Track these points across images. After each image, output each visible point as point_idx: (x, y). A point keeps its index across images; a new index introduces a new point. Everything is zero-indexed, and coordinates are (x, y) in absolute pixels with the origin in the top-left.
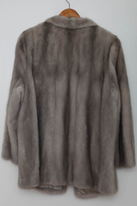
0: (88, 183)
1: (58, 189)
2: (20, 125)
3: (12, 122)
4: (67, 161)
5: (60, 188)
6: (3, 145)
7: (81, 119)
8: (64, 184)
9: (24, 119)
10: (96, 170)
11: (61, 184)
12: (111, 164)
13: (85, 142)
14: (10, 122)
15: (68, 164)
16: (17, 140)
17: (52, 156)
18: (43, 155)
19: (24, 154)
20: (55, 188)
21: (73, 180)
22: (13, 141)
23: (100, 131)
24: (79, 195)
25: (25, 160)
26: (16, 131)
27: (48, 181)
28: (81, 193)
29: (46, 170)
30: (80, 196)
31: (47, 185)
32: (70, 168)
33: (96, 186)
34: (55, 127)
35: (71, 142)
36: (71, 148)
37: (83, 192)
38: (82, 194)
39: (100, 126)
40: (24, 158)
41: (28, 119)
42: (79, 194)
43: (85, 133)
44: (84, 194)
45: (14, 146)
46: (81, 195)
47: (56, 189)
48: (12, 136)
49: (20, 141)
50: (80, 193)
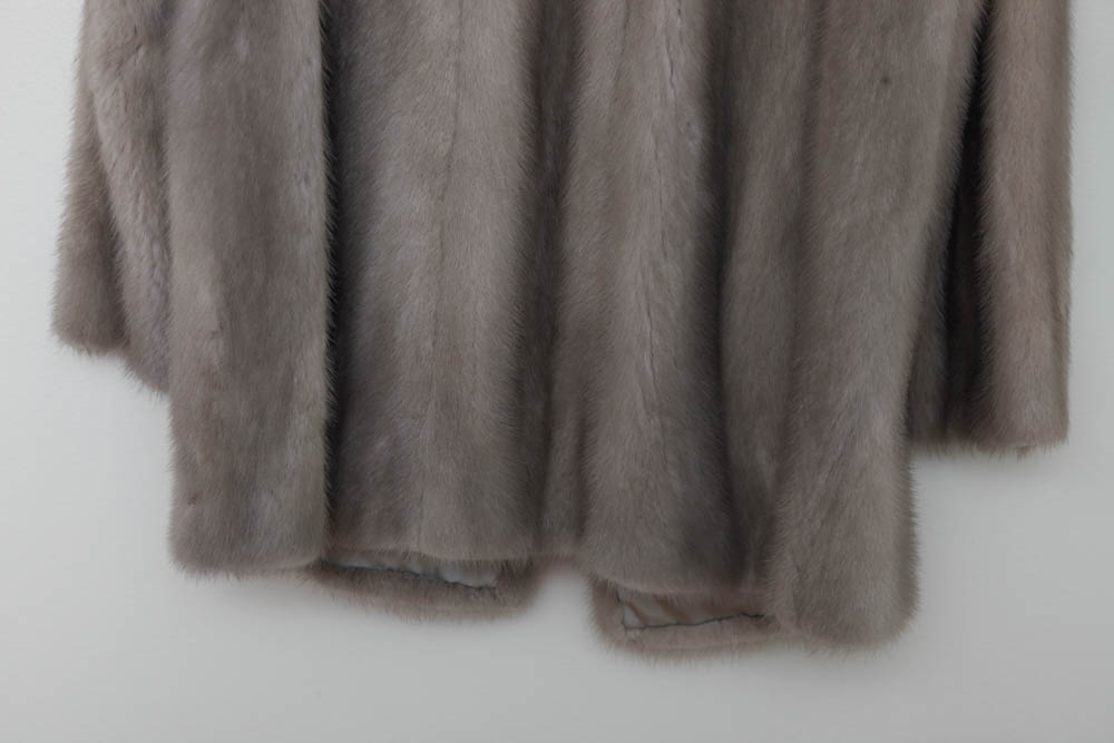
0: (692, 550)
1: (471, 582)
2: (186, 89)
3: (121, 63)
4: (547, 383)
5: (489, 579)
6: (62, 238)
7: (667, 61)
8: (518, 551)
9: (218, 44)
10: (760, 457)
11: (494, 553)
12: (882, 420)
13: (689, 246)
14: (108, 65)
15: (549, 409)
16: (164, 211)
17: (429, 344)
18: (365, 333)
19: (211, 323)
20: (451, 577)
21: (580, 524)
22: (129, 215)
23: (806, 163)
24: (627, 628)
25: (215, 362)
26: (153, 140)
27: (398, 526)
28: (637, 613)
29: (381, 444)
30: (632, 634)
31: (392, 554)
32: (565, 437)
33: (751, 576)
34: (456, 116)
35: (582, 240)
36: (580, 289)
37: (657, 614)
38: (646, 625)
39: (808, 126)
40: (214, 351)
41: (242, 47)
42: (623, 622)
43: (692, 174)
44: (662, 626)
45: (143, 250)
46: (642, 629)
47: (455, 585)
48: (126, 176)
49: (184, 218)
50: (631, 619)
